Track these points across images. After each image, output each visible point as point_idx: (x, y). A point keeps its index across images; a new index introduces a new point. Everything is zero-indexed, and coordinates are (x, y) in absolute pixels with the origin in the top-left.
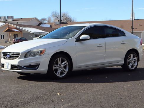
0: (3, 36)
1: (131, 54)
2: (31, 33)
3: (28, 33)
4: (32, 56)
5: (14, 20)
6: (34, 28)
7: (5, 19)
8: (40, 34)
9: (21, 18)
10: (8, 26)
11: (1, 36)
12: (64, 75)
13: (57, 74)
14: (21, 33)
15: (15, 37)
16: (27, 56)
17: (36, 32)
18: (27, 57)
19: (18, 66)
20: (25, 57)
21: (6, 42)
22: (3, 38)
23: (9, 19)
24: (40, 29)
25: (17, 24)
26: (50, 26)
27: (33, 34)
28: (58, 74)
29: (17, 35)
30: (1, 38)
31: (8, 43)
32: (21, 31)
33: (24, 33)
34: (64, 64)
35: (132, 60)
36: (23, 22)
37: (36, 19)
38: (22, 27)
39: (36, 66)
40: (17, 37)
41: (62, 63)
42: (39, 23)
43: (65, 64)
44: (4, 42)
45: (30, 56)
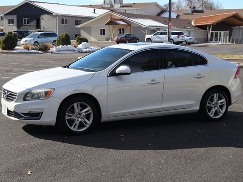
0: (104, 30)
1: (215, 94)
2: (143, 27)
3: (139, 28)
4: (35, 99)
5: (123, 7)
6: (150, 19)
7: (111, 4)
8: (158, 28)
9: (134, 4)
10: (111, 15)
11: (101, 30)
12: (85, 128)
13: (72, 128)
14: (129, 26)
15: (120, 33)
16: (27, 98)
17: (152, 26)
18: (26, 100)
19: (14, 112)
20: (24, 99)
21: (107, 40)
22: (104, 34)
23: (116, 4)
24: (158, 22)
25: (124, 14)
26: (176, 15)
27: (146, 28)
28: (74, 127)
29: (123, 29)
30: (101, 34)
31: (110, 41)
32: (129, 24)
33: (133, 27)
34: (86, 112)
35: (217, 103)
36: (136, 9)
37: (156, 4)
38: (131, 18)
39: (38, 115)
40: (123, 33)
41: (81, 110)
42: (160, 11)
43: (88, 111)
44: (105, 39)
45: (32, 98)
